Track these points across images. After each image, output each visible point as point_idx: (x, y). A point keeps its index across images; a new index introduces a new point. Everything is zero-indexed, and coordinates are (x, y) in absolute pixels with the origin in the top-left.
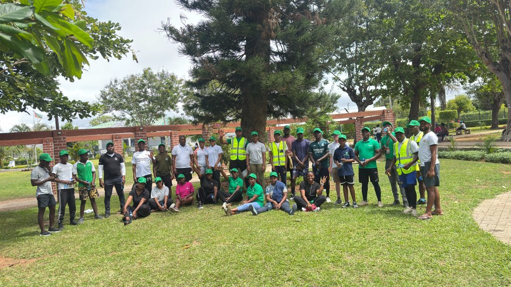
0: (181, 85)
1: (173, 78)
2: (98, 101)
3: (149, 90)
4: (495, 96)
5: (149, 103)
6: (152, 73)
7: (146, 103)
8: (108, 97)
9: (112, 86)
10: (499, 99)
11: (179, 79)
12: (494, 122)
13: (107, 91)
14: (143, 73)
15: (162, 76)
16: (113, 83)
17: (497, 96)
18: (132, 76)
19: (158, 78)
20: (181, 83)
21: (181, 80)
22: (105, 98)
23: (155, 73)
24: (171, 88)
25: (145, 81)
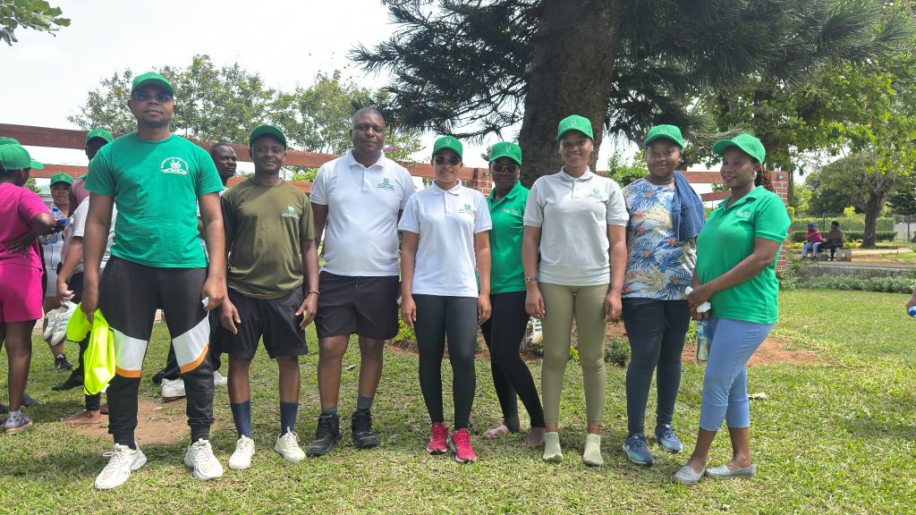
0: (269, 101)
1: (255, 82)
2: (81, 113)
3: (200, 104)
4: (875, 185)
5: (196, 131)
6: (211, 65)
7: (190, 131)
8: (104, 109)
9: (117, 84)
10: (882, 192)
11: (265, 89)
12: (869, 234)
13: (104, 92)
14: (191, 63)
15: (233, 75)
16: (121, 77)
17: (879, 186)
18: (167, 69)
19: (222, 79)
20: (270, 99)
21: (271, 92)
22: (97, 110)
23: (217, 67)
24: (248, 103)
25: (194, 84)
